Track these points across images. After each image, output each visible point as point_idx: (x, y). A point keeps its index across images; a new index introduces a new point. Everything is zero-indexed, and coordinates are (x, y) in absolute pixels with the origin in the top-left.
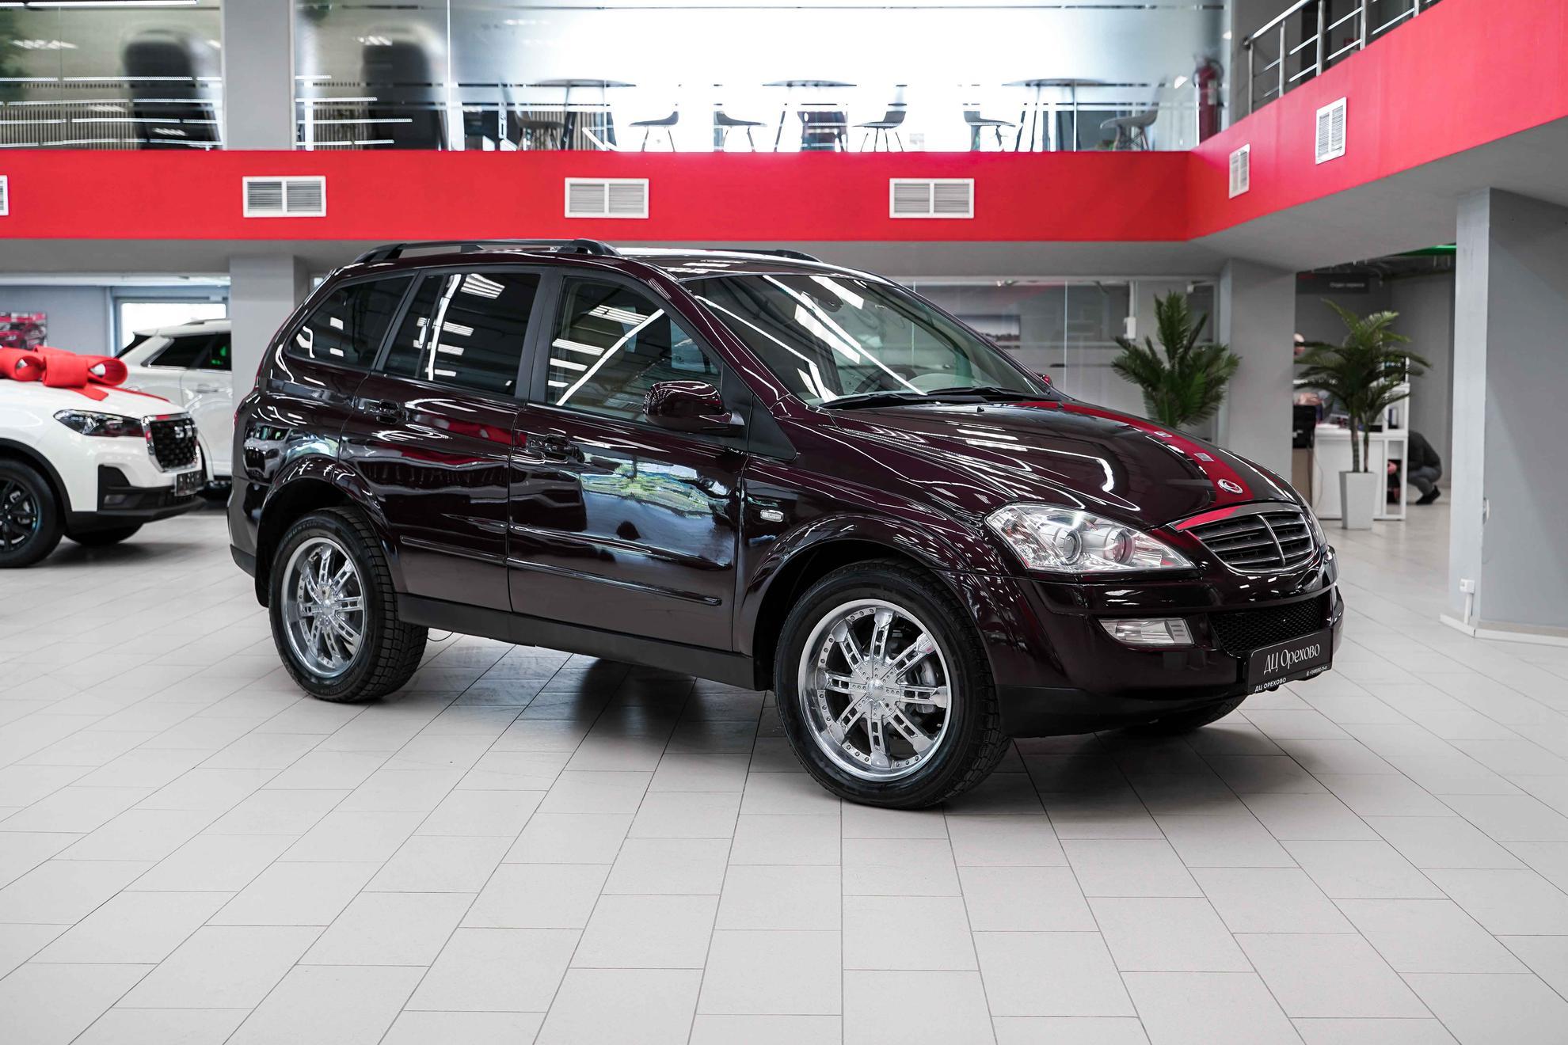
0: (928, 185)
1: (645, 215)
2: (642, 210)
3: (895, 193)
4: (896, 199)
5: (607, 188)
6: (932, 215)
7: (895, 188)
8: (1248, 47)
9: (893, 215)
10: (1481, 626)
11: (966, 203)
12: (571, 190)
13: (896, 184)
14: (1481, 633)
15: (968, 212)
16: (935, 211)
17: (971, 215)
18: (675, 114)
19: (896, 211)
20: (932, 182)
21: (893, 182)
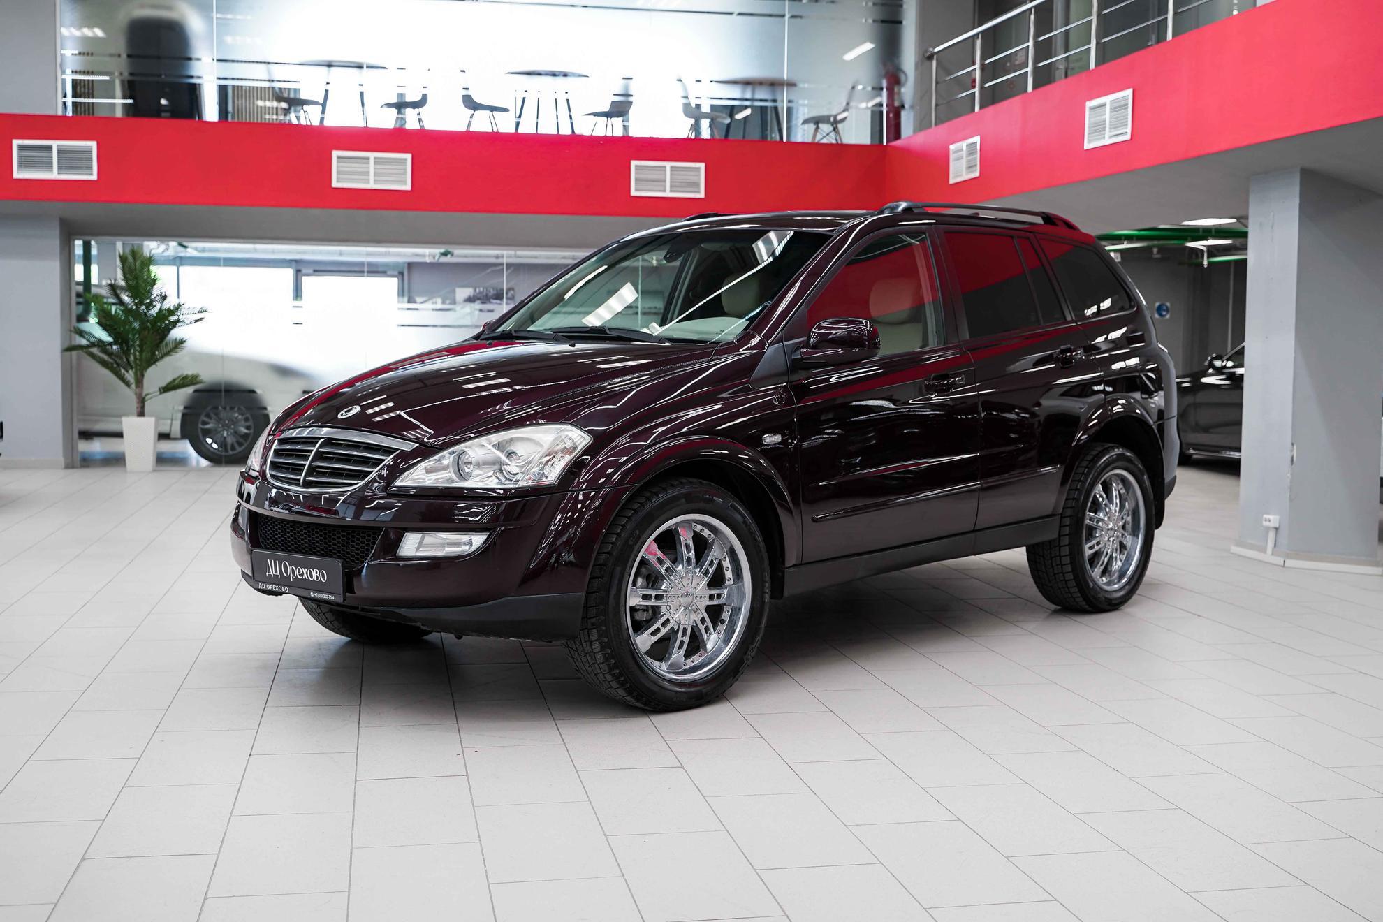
0: (665, 167)
1: (408, 187)
2: (404, 183)
3: (636, 174)
4: (637, 180)
5: (372, 161)
6: (668, 194)
7: (636, 169)
8: (930, 58)
9: (633, 193)
10: (1288, 556)
11: (697, 185)
12: (338, 162)
13: (636, 166)
14: (1289, 563)
15: (699, 192)
16: (671, 191)
17: (702, 195)
18: (425, 97)
19: (636, 190)
20: (668, 165)
21: (634, 163)
